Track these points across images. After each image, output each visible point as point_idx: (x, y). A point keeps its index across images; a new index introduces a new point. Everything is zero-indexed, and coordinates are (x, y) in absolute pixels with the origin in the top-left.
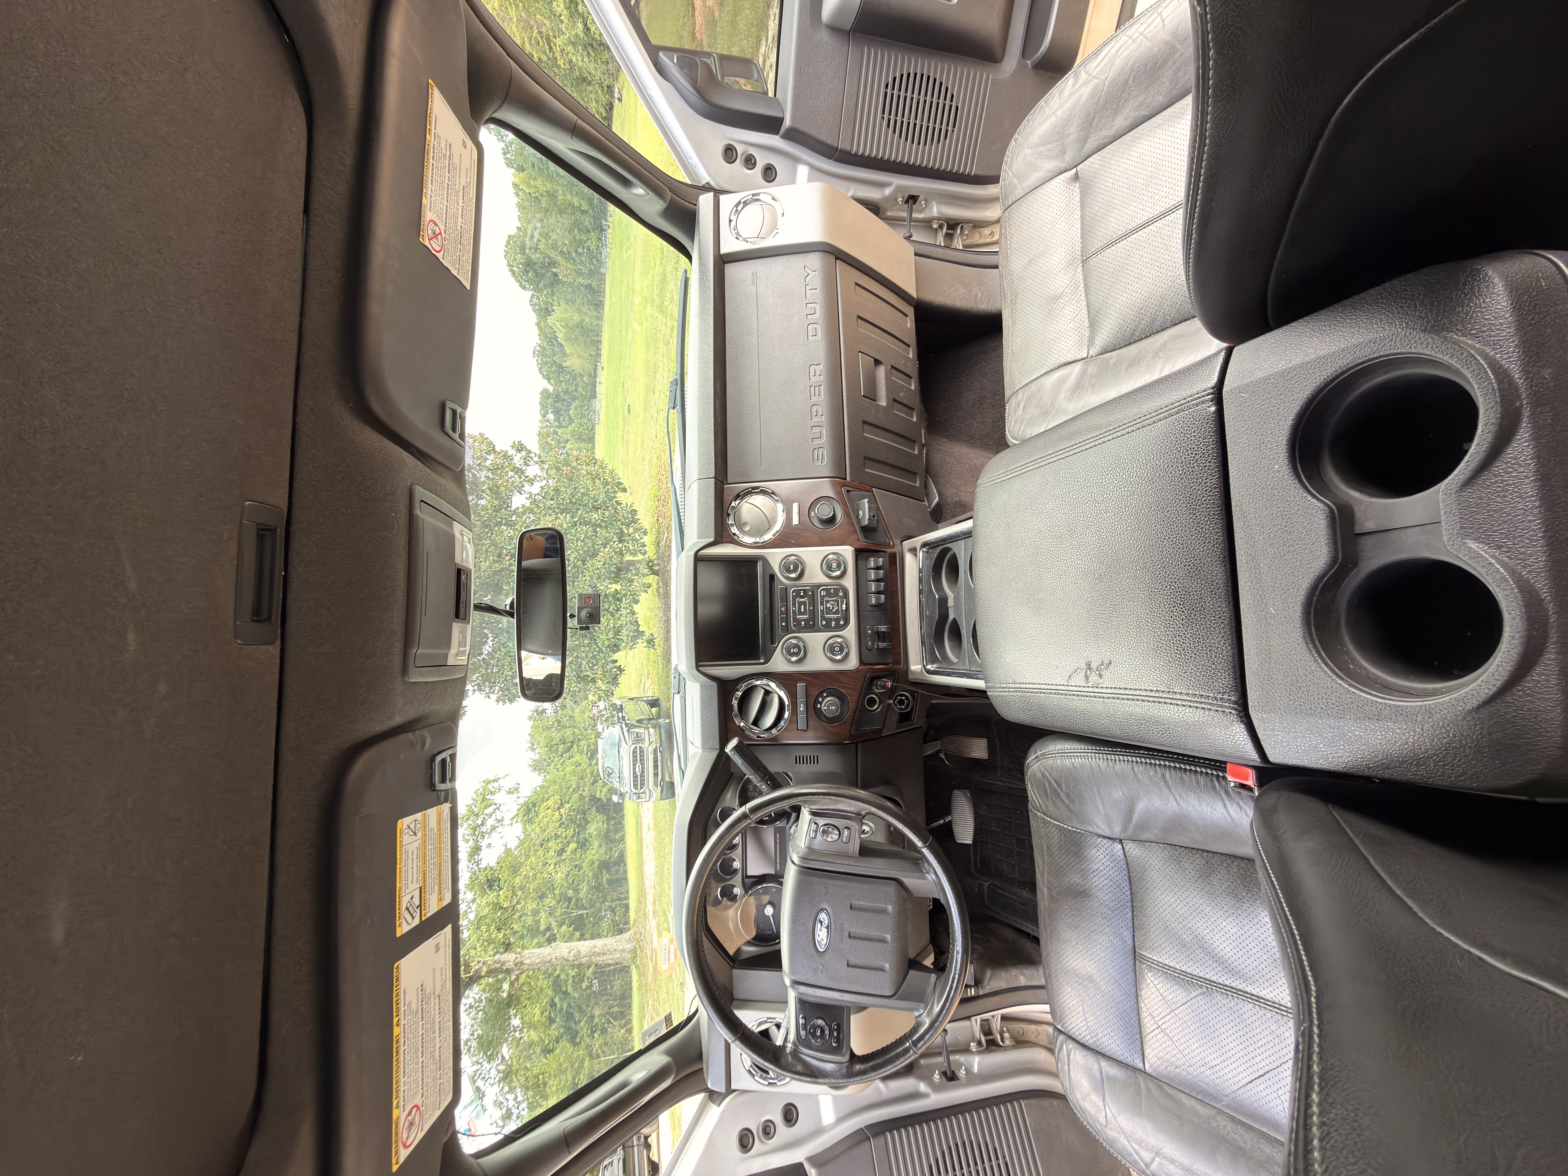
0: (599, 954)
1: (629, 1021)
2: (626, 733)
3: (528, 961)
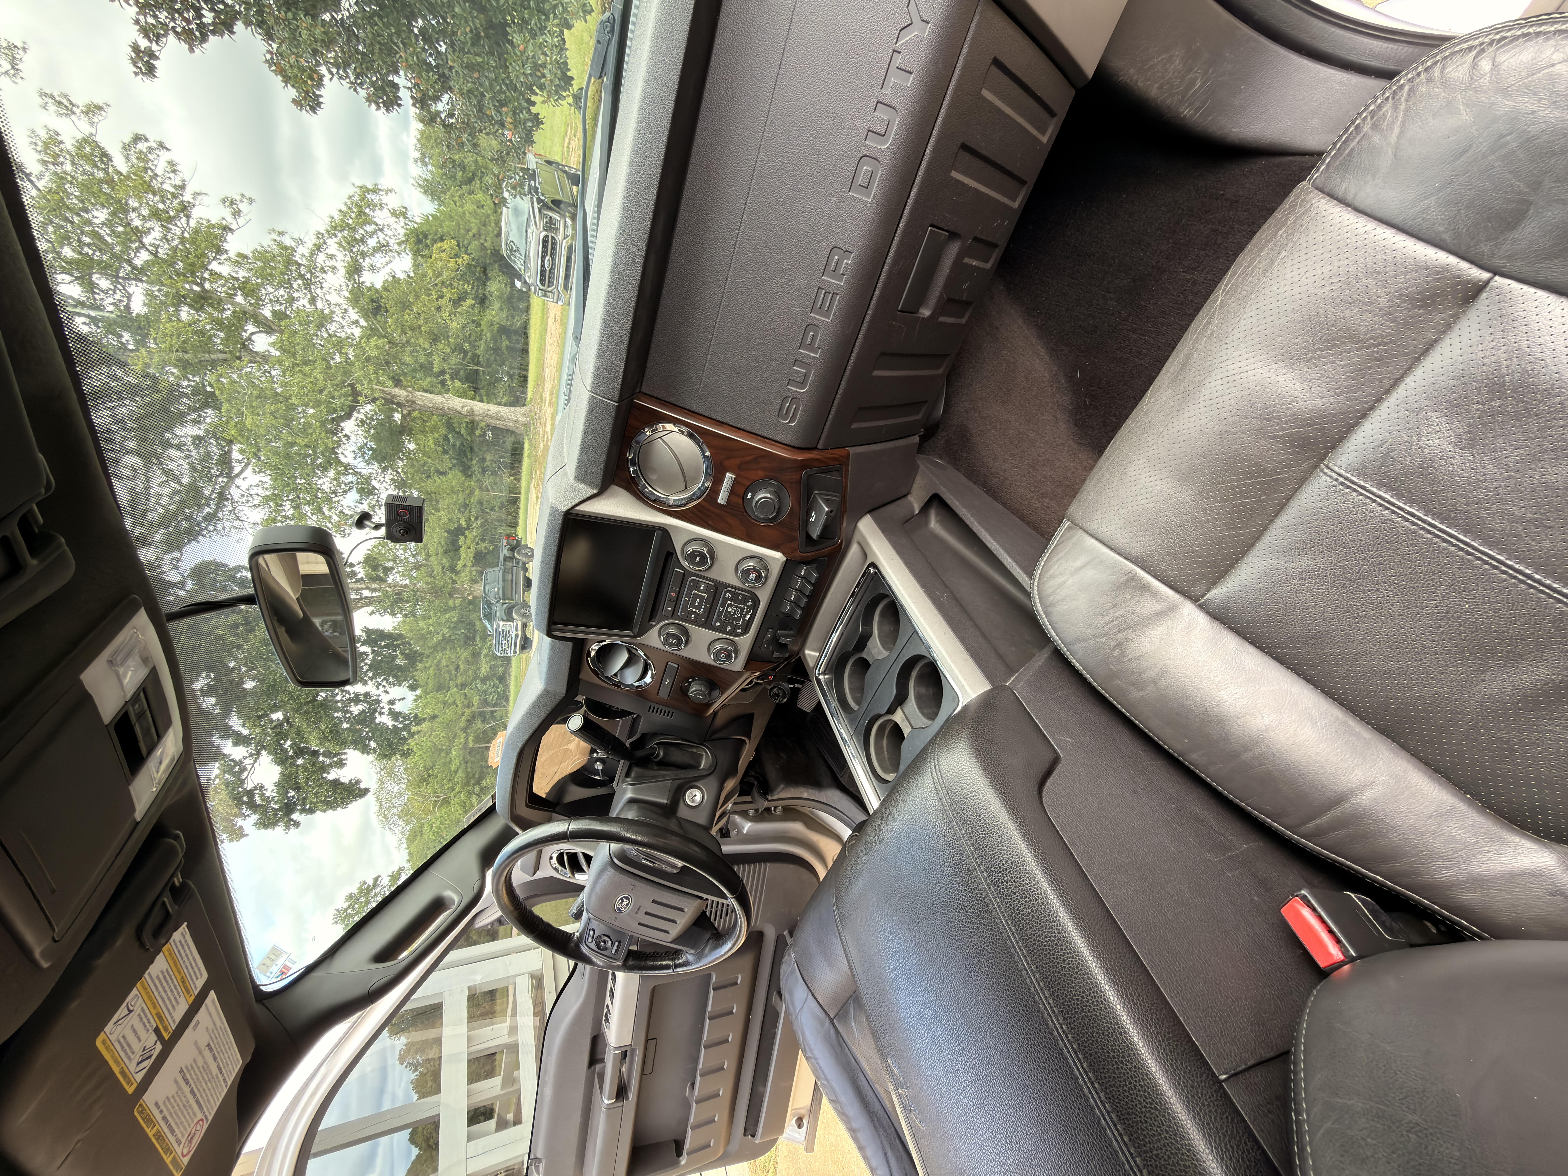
0: (492, 417)
1: (520, 473)
2: (537, 211)
3: (420, 403)
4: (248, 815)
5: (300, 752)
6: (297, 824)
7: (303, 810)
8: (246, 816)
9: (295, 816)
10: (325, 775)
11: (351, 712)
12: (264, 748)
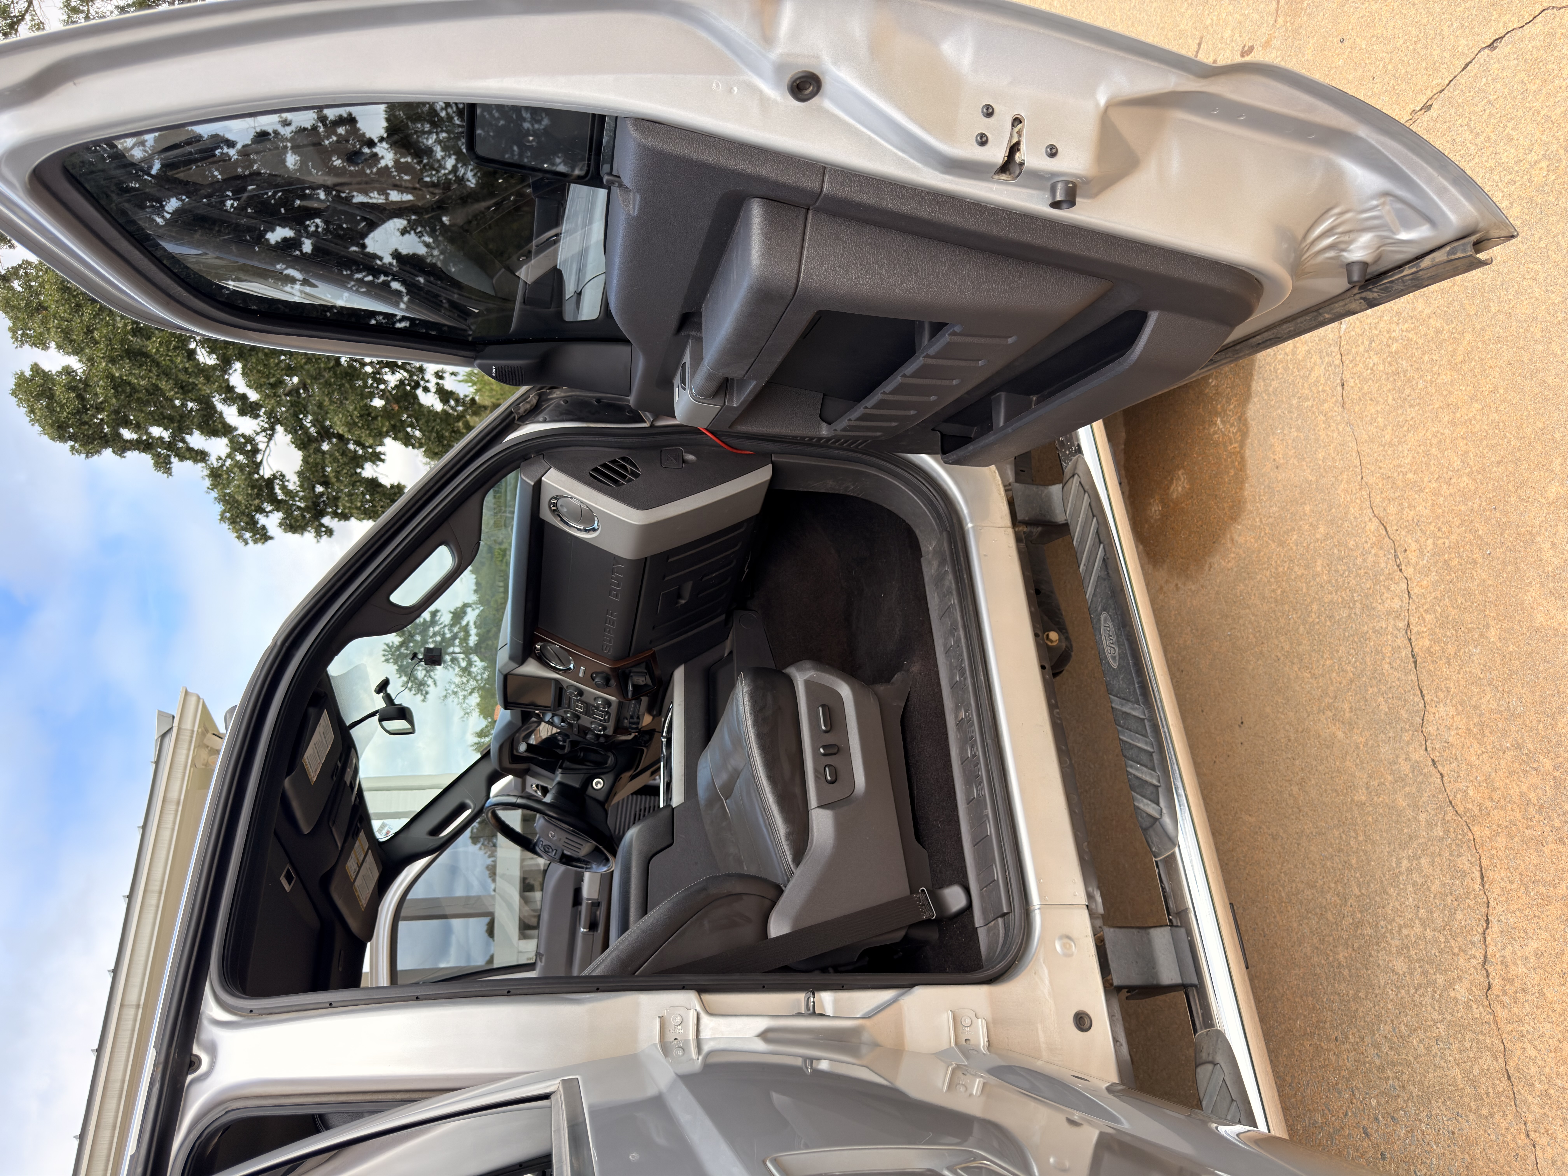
4: (270, 512)
5: (325, 433)
6: (330, 532)
7: (335, 515)
8: (267, 513)
9: (326, 521)
10: (359, 470)
11: (385, 382)
12: (278, 421)
